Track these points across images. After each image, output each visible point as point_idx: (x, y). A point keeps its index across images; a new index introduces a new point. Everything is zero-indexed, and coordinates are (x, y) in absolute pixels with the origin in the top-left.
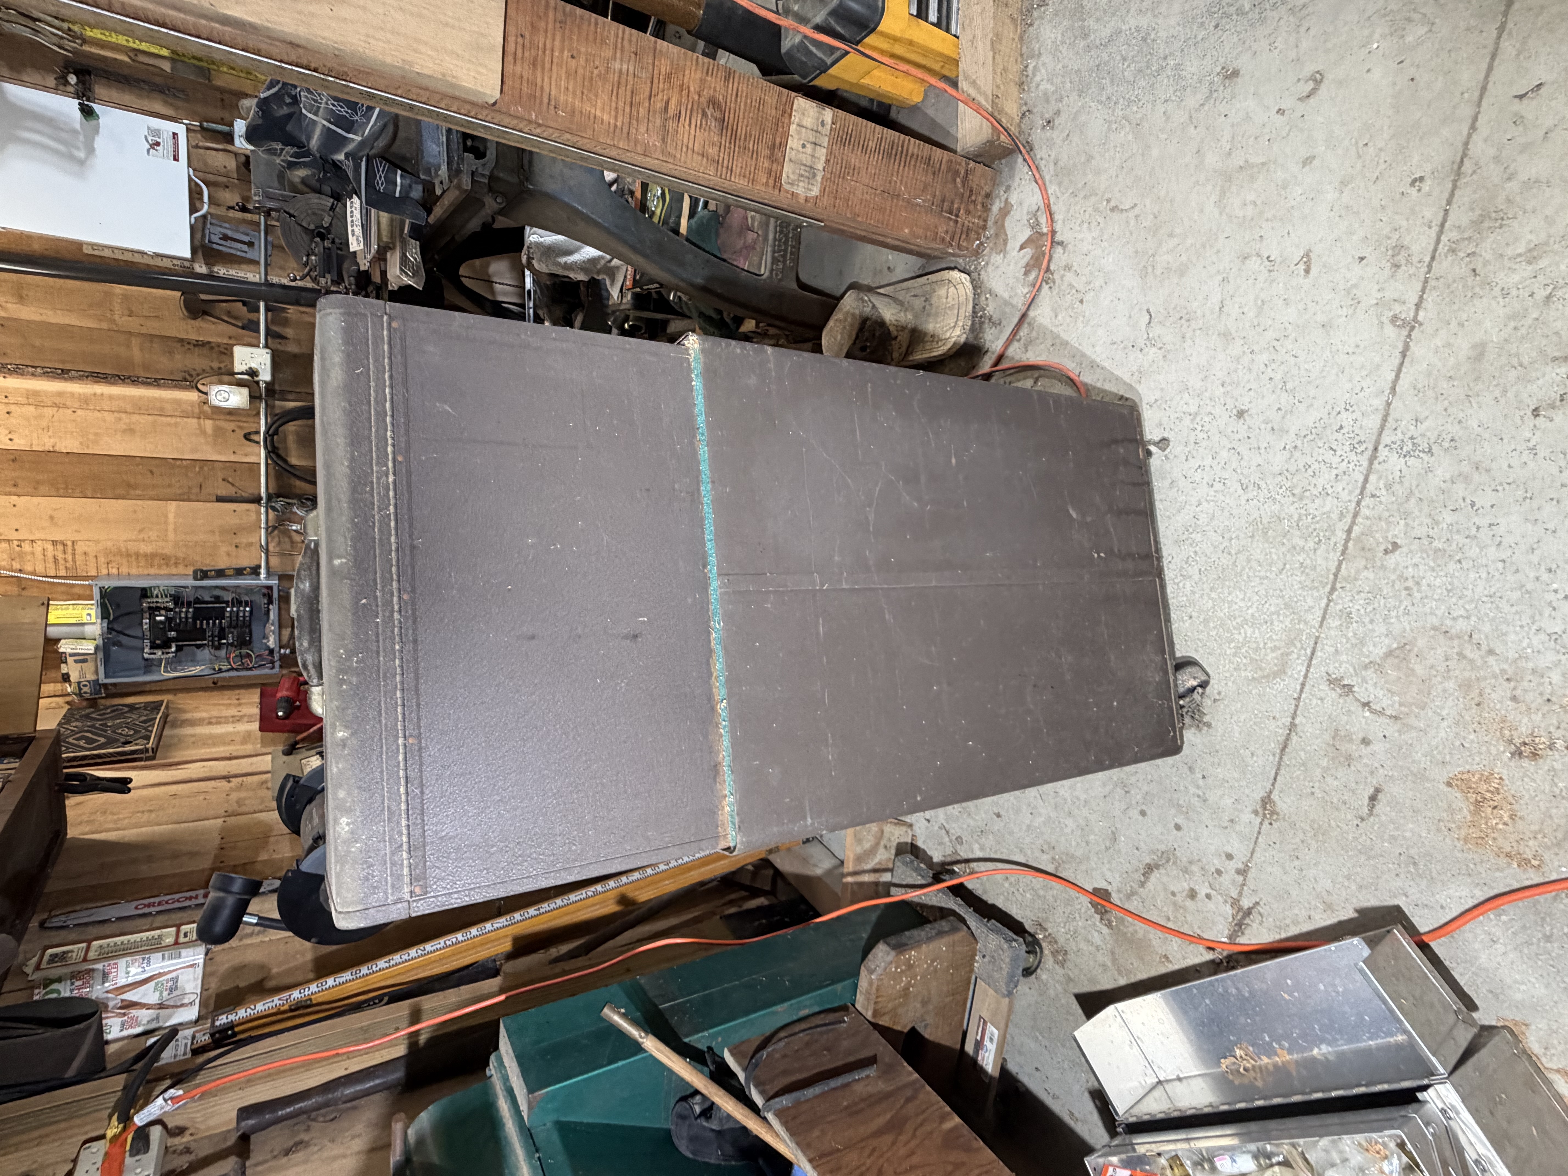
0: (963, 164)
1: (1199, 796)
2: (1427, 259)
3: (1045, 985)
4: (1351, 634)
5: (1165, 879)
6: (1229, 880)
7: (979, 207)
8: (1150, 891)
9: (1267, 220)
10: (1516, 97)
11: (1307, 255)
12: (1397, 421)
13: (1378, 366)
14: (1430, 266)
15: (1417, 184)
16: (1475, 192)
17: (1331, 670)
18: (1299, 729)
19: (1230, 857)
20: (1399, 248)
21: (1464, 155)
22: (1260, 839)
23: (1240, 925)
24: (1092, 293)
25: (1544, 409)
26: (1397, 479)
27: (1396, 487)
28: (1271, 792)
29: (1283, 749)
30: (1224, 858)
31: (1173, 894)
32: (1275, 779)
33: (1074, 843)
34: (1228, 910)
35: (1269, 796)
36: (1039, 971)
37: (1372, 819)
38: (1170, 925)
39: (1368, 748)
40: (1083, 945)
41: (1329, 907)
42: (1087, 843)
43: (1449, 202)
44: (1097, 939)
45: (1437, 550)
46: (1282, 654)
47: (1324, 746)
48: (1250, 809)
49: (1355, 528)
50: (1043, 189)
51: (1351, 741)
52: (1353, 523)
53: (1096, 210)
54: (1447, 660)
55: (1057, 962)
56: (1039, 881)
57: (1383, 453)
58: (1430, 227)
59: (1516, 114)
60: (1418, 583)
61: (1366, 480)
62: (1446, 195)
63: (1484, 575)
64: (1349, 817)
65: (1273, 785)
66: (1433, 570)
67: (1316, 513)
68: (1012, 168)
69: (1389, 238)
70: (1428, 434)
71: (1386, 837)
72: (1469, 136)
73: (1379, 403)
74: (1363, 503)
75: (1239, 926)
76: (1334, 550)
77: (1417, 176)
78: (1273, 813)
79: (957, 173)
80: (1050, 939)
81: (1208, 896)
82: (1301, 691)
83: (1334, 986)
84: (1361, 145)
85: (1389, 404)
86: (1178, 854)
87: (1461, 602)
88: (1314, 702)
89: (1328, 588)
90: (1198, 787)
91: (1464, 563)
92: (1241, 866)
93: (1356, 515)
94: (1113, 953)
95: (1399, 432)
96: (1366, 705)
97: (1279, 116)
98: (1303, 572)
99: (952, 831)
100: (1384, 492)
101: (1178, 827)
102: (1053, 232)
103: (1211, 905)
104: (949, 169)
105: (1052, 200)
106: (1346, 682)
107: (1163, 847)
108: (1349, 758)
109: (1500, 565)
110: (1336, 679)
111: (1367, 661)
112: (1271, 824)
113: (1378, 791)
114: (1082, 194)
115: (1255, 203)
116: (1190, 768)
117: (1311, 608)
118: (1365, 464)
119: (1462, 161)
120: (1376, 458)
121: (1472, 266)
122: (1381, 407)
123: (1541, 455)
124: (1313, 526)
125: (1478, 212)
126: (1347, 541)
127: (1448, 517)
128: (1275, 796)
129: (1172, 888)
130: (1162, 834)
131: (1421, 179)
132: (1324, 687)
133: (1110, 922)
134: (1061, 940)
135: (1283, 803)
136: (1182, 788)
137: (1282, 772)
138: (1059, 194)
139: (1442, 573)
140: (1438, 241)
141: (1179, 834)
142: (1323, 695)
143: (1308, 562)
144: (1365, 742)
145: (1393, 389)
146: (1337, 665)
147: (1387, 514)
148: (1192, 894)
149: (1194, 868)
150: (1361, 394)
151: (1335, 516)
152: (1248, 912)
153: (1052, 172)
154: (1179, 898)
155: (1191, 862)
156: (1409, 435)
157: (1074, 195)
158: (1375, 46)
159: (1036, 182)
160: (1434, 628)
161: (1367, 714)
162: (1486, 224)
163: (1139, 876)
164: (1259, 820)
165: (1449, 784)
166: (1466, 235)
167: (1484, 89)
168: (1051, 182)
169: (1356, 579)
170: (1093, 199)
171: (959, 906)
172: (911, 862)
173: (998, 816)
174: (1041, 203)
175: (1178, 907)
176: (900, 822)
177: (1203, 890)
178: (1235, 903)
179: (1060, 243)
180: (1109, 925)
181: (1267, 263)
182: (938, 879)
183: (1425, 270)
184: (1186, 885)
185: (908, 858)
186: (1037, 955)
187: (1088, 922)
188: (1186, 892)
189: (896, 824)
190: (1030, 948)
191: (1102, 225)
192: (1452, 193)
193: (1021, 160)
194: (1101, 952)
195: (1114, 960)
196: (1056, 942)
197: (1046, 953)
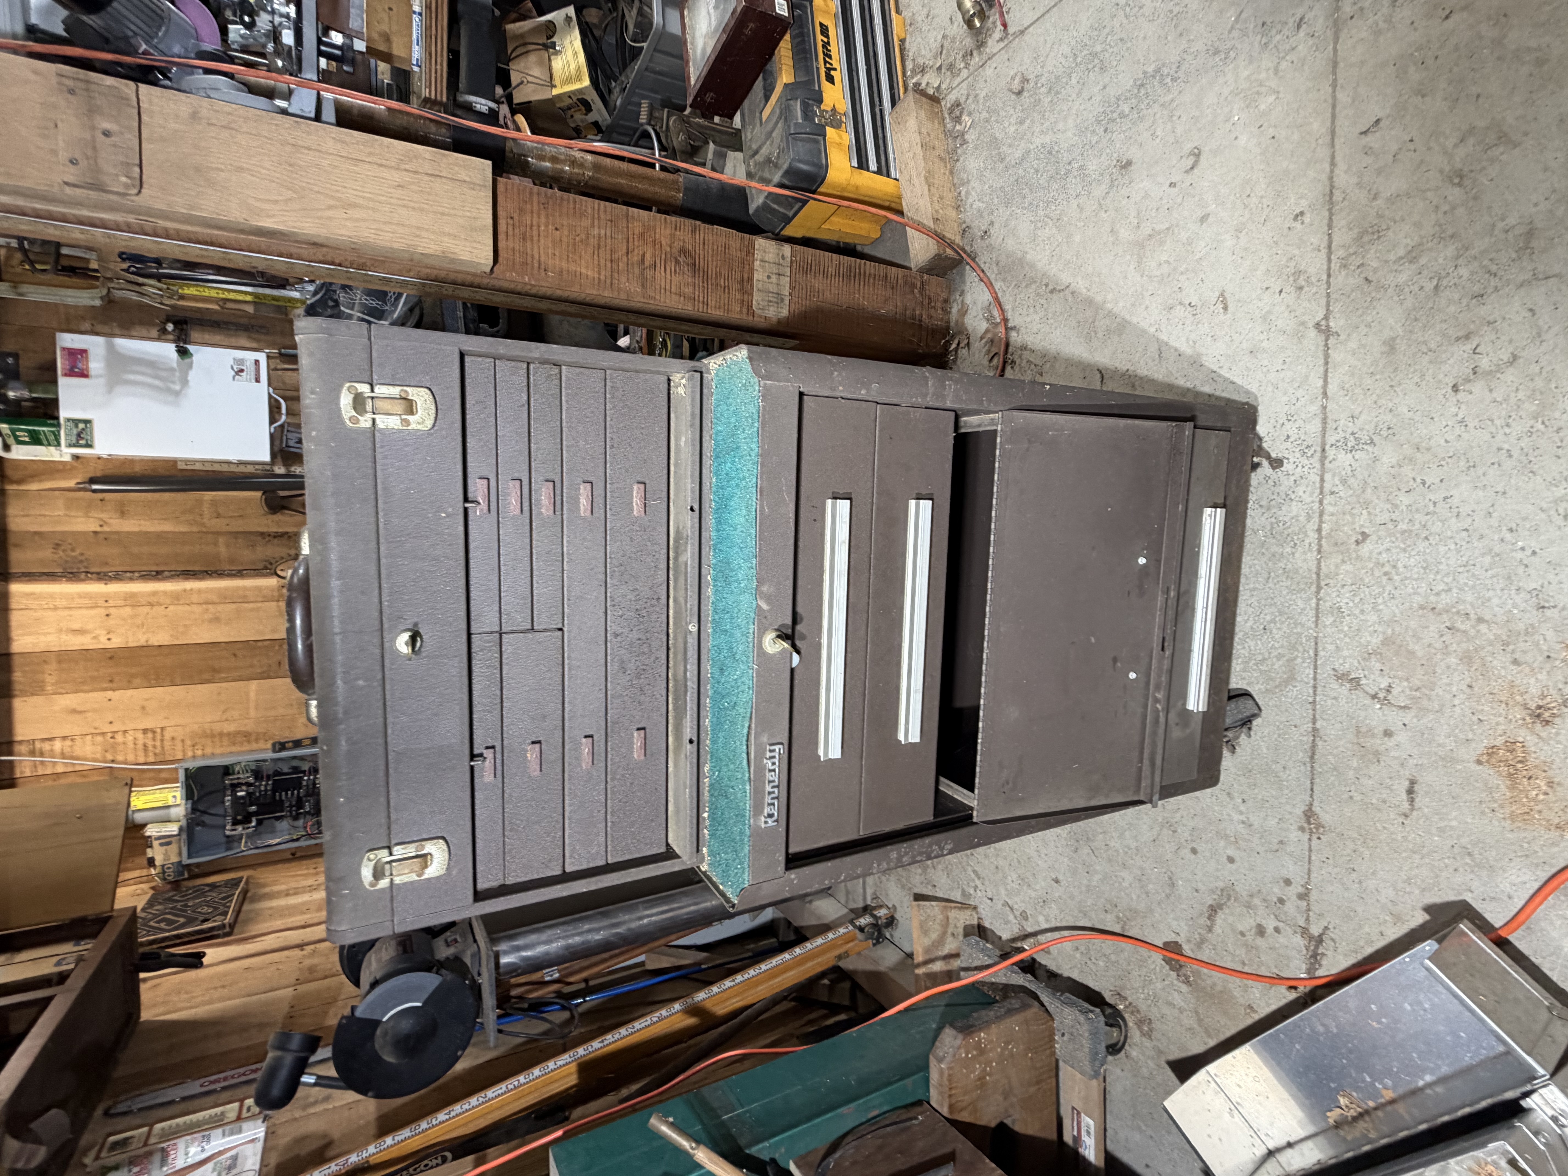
0: (918, 278)
1: (1243, 822)
2: (1325, 277)
3: (1137, 1063)
4: (1346, 629)
5: (1231, 919)
6: (1292, 907)
7: (940, 311)
8: (1218, 935)
9: (1182, 273)
10: (1362, 133)
12: (1335, 421)
13: (1307, 377)
14: (1328, 283)
15: (1299, 218)
16: (1349, 214)
17: (1337, 666)
18: (1322, 733)
19: (1288, 882)
20: (1298, 273)
21: (1332, 187)
22: (1313, 858)
23: (1315, 956)
24: (1048, 365)
25: (1462, 385)
26: (1349, 472)
27: (1351, 481)
28: (1311, 805)
29: (1312, 757)
30: (1282, 884)
31: (1242, 934)
32: (1312, 790)
33: (1134, 897)
34: (1299, 941)
35: (1310, 809)
36: (1127, 1047)
37: (1415, 813)
38: (1246, 969)
39: (1392, 739)
40: (1166, 1010)
41: (1398, 919)
42: (1147, 893)
43: (1330, 227)
44: (1177, 999)
45: (1403, 532)
46: (1288, 661)
47: (1350, 746)
48: (1295, 827)
49: (1324, 525)
50: (990, 285)
51: (1373, 736)
52: (1321, 522)
53: (1038, 294)
54: (1442, 636)
55: (1143, 1034)
56: (1107, 944)
57: (1331, 453)
58: (1319, 251)
59: (1365, 147)
60: (1394, 567)
61: (1322, 480)
62: (1326, 221)
63: (1453, 547)
64: (1392, 816)
65: (1311, 796)
66: (1405, 550)
67: (1286, 519)
68: (962, 275)
69: (1288, 267)
70: (1367, 427)
71: (1434, 831)
72: (1332, 171)
73: (1315, 408)
74: (1325, 502)
75: (1315, 958)
76: (1310, 550)
77: (1298, 211)
78: (1319, 826)
79: (913, 286)
80: (1131, 1009)
81: (1277, 930)
82: (1315, 694)
83: (1420, 1003)
84: (1244, 196)
85: (1324, 408)
86: (1237, 889)
87: (1439, 577)
88: (1329, 702)
89: (1314, 588)
90: (1241, 813)
91: (1431, 538)
92: (1301, 890)
93: (1321, 514)
94: (1197, 1012)
95: (1340, 430)
97: (1172, 189)
98: (1287, 577)
99: (1016, 907)
100: (1341, 487)
101: (1231, 860)
102: (1005, 320)
103: (1282, 939)
104: (906, 283)
105: (1000, 295)
106: (1353, 676)
107: (1221, 884)
108: (1377, 753)
109: (1465, 534)
110: (1343, 675)
111: (1368, 651)
112: (1319, 838)
113: (1413, 782)
114: (1024, 284)
115: (1168, 262)
116: (1229, 794)
117: (1303, 609)
118: (1318, 465)
119: (1331, 192)
120: (1325, 458)
121: (1363, 275)
122: (1318, 412)
123: (1471, 425)
124: (1286, 532)
125: (1356, 231)
126: (1320, 539)
127: (1404, 500)
128: (1316, 809)
129: (1240, 928)
130: (1217, 870)
131: (1302, 213)
132: (1335, 685)
133: (1187, 977)
134: (1143, 1007)
135: (1326, 815)
136: (1226, 817)
137: (1317, 781)
138: (1005, 289)
139: (1413, 553)
140: (1329, 260)
141: (1233, 866)
142: (1335, 695)
143: (1289, 566)
144: (1388, 734)
145: (1325, 394)
146: (1341, 660)
147: (1348, 507)
148: (1261, 931)
150: (1299, 404)
151: (1302, 519)
152: (1319, 940)
153: (996, 272)
154: (1249, 937)
155: (1251, 896)
156: (1349, 431)
157: (1017, 286)
158: (1236, 118)
159: (982, 280)
160: (1422, 607)
162: (1366, 239)
163: (1203, 921)
164: (1307, 836)
165: (1479, 762)
166: (1351, 251)
167: (1333, 133)
168: (996, 280)
169: (1337, 575)
170: (1034, 286)
171: (1030, 981)
172: (977, 943)
173: (1057, 881)
174: (991, 299)
175: (1250, 948)
176: (964, 906)
177: (1270, 924)
178: (1305, 931)
179: (1014, 328)
180: (1187, 982)
181: (1189, 309)
182: (1004, 956)
183: (1325, 286)
184: (1252, 921)
185: (974, 939)
186: (1120, 1027)
187: (1166, 982)
188: (1254, 930)
189: (960, 909)
190: (1111, 1021)
191: (1045, 306)
192: (1330, 219)
193: (968, 267)
194: (1185, 1014)
195: (1200, 1021)
196: (1138, 1011)
197: (1131, 1024)
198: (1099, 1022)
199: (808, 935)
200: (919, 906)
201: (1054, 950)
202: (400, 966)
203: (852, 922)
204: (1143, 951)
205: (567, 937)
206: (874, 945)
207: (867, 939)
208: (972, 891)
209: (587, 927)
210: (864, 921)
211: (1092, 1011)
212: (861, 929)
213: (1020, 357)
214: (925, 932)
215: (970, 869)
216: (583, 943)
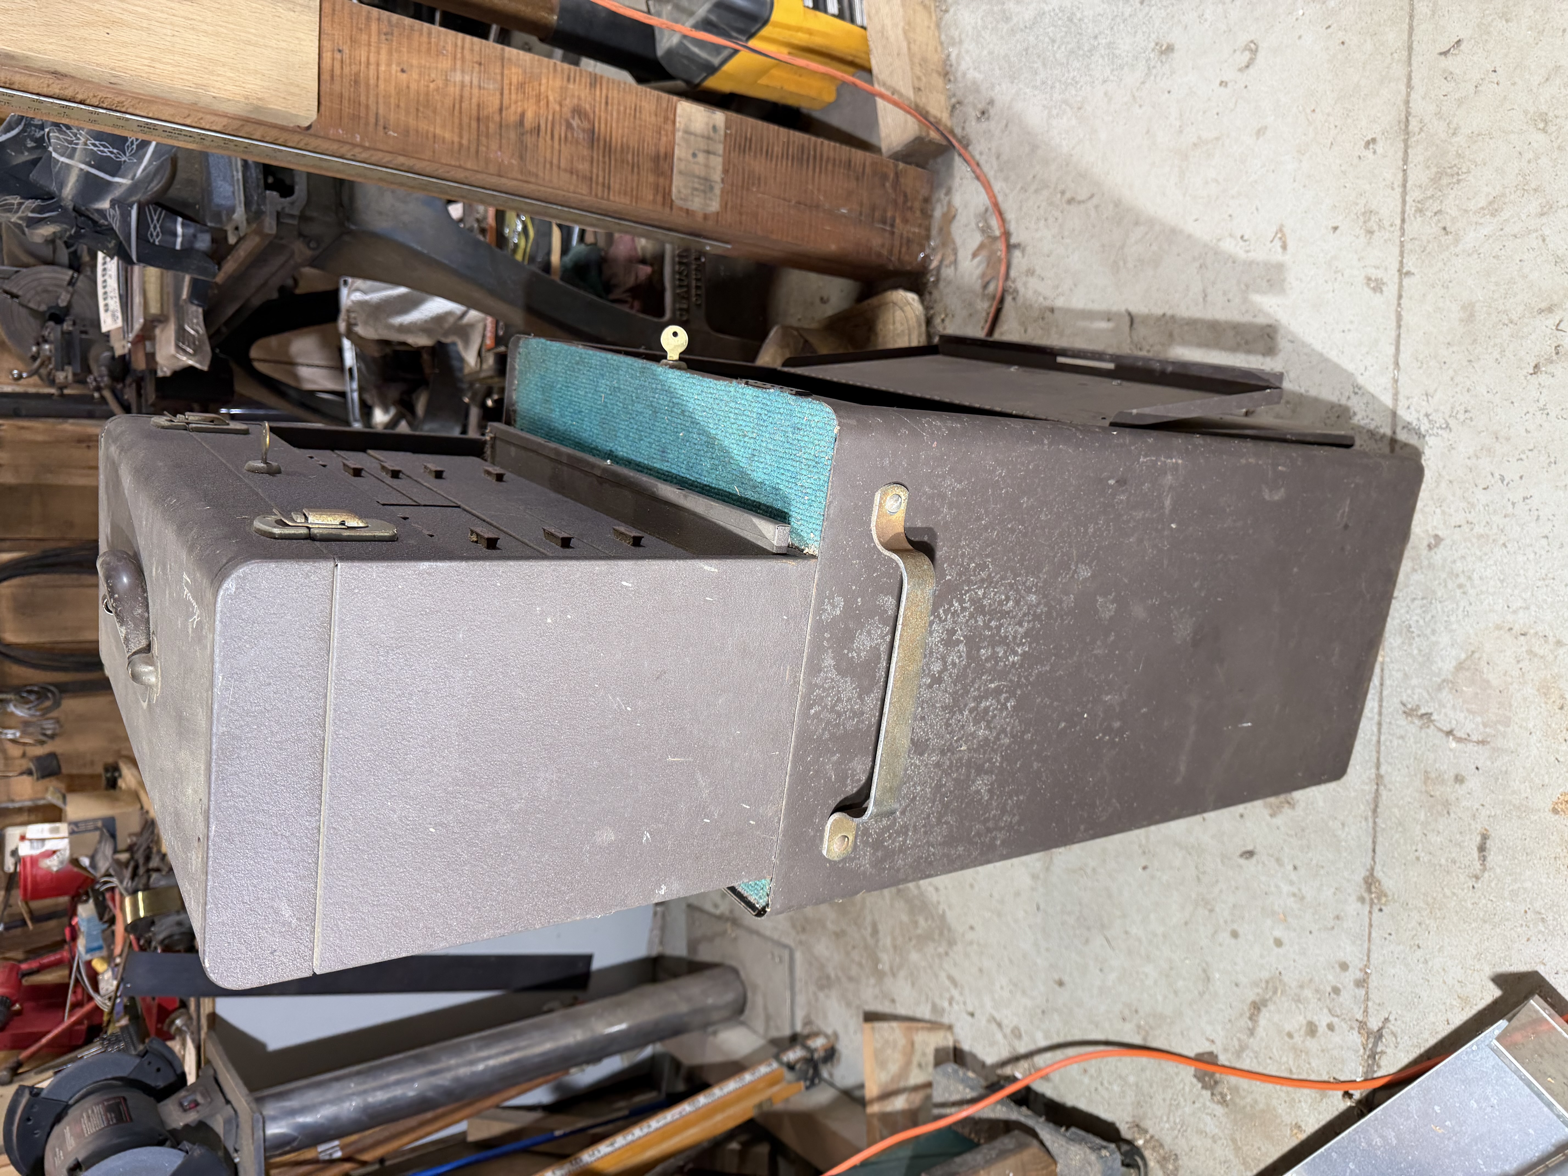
0: (891, 165)
1: (1294, 895)
2: (1398, 222)
4: (1415, 652)
5: (1277, 1018)
6: (1349, 997)
7: (918, 214)
8: (1262, 1039)
9: (1233, 197)
10: (1441, 54)
11: (1281, 230)
12: (1408, 398)
13: (1376, 341)
14: (1402, 229)
15: (1371, 146)
16: (1426, 149)
17: (1404, 698)
18: (1386, 780)
19: (1344, 967)
20: (1369, 213)
21: (1408, 115)
22: (1374, 935)
23: (1373, 1055)
25: (1545, 366)
28: (1373, 869)
29: (1375, 811)
30: (1338, 969)
31: (1290, 1035)
32: (1374, 851)
33: (1160, 998)
34: (1356, 1039)
35: (1372, 875)
37: (1486, 875)
39: (1464, 786)
40: (1196, 1141)
41: (1465, 1000)
42: (1176, 993)
43: (1405, 162)
44: (1211, 1126)
45: (1480, 537)
47: (1417, 795)
48: (1353, 898)
50: (987, 187)
51: (1443, 782)
53: (1051, 204)
54: (1518, 662)
56: (1125, 1061)
58: (1393, 189)
59: (1444, 71)
60: (1470, 578)
62: (1400, 154)
63: (1532, 556)
64: (1462, 878)
65: (1373, 859)
66: (1481, 560)
68: (950, 166)
69: (1357, 204)
70: (1442, 408)
71: (1506, 894)
72: (1408, 95)
73: (1385, 381)
75: (1373, 1058)
77: (1369, 138)
78: (1382, 894)
79: (885, 177)
80: (1153, 1143)
81: (1331, 1027)
82: (1379, 732)
83: (1487, 1099)
84: (1308, 111)
85: (1396, 381)
86: (1285, 979)
87: (1516, 592)
88: (1395, 742)
90: (1292, 883)
91: (1509, 546)
92: (1359, 975)
94: (1234, 1141)
95: (1412, 409)
96: (1450, 733)
97: (1222, 89)
99: (1005, 1022)
101: (1278, 943)
102: (1007, 234)
103: (1336, 1038)
104: (875, 172)
105: (1000, 199)
106: (1422, 711)
107: (1265, 975)
108: (1447, 804)
109: (1544, 542)
110: (1412, 710)
111: (1439, 680)
112: (1381, 910)
113: (1485, 837)
114: (1033, 187)
115: (1216, 181)
116: (1278, 860)
119: (1407, 120)
121: (1441, 225)
122: (1389, 386)
123: (1553, 414)
125: (1434, 170)
127: (1482, 497)
128: (1378, 874)
129: (1288, 1027)
130: (1262, 956)
131: (1374, 140)
132: (1402, 721)
133: (1223, 1096)
134: (1167, 1140)
135: (1388, 881)
136: (1273, 889)
137: (1380, 839)
138: (1007, 191)
139: (1491, 562)
140: (1404, 202)
141: (1281, 951)
142: (1403, 733)
144: (1459, 779)
145: (1397, 364)
146: (1409, 691)
148: (1312, 1030)
149: (1308, 993)
150: (1367, 374)
152: (1379, 1036)
153: (995, 167)
154: (1298, 1039)
156: (1423, 412)
157: (1024, 189)
158: (1301, 12)
159: (978, 179)
160: (1498, 628)
161: (1453, 745)
162: (1445, 181)
163: (1245, 1022)
164: (1367, 908)
165: (1555, 811)
166: (1429, 193)
167: (1410, 48)
168: (995, 178)
169: (1407, 585)
170: (1045, 193)
171: (1026, 1116)
172: (955, 1072)
173: (1061, 983)
174: (988, 202)
175: (1297, 1051)
176: (934, 1026)
177: (1323, 1020)
178: (1362, 1025)
179: (1017, 246)
180: (1223, 1102)
181: (1241, 243)
182: (993, 1087)
183: (1399, 233)
184: (1301, 1018)
185: (951, 1067)
186: (1139, 1168)
187: (1197, 1105)
188: (1304, 1029)
189: (930, 1029)
190: (1127, 1161)
191: (1060, 220)
192: (1406, 152)
193: (957, 159)
194: (1220, 1143)
195: (1237, 1149)
196: (1161, 1146)
197: (1152, 1164)
198: (1114, 1160)
199: (711, 1080)
200: (873, 1028)
201: (1056, 1077)
202: (116, 1141)
203: (777, 1057)
204: (1170, 1067)
205: (365, 1092)
206: (807, 1088)
207: (798, 1079)
208: (946, 1004)
209: (393, 1078)
210: (794, 1055)
211: (1105, 1148)
212: (791, 1067)
213: (1025, 284)
214: (882, 1064)
215: (943, 976)
216: (389, 1101)
